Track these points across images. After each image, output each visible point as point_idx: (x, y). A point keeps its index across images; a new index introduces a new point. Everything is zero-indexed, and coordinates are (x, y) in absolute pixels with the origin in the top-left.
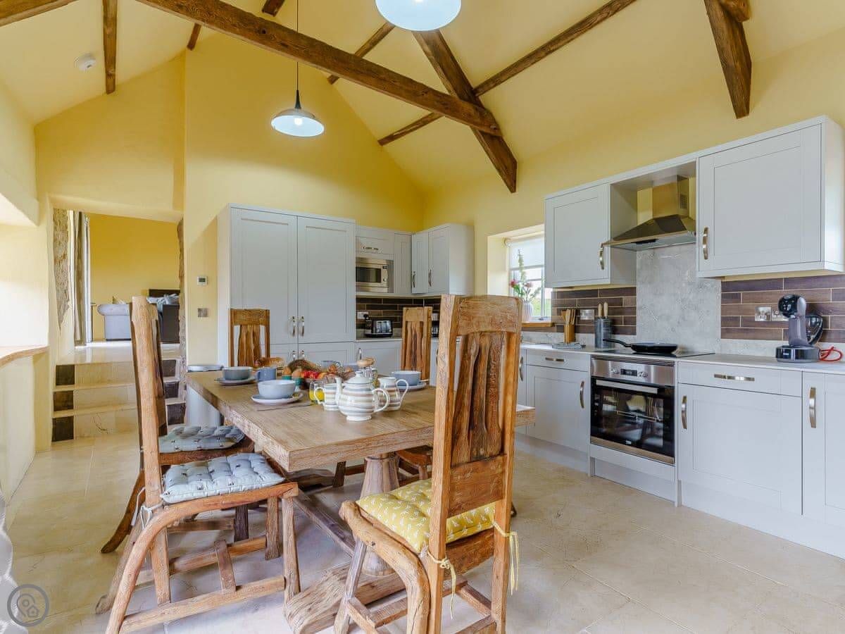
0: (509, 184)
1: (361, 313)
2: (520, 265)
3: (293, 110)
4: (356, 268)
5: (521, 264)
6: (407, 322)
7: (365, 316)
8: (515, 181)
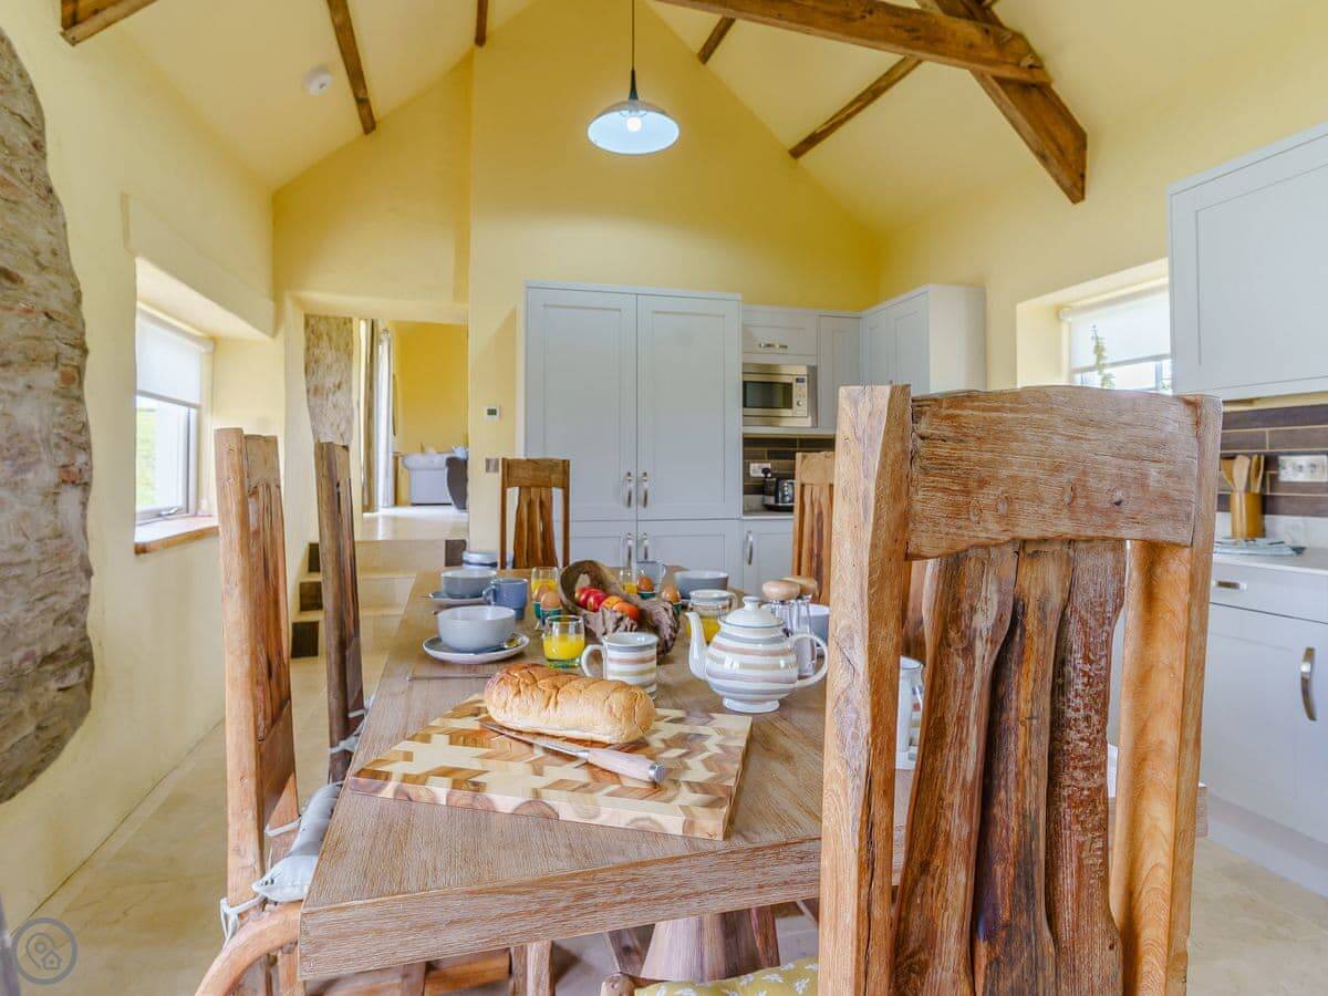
0: (1068, 183)
1: (757, 465)
2: (1098, 360)
3: (624, 103)
4: (745, 384)
5: (1100, 357)
6: (803, 486)
7: (765, 471)
8: (1083, 177)
